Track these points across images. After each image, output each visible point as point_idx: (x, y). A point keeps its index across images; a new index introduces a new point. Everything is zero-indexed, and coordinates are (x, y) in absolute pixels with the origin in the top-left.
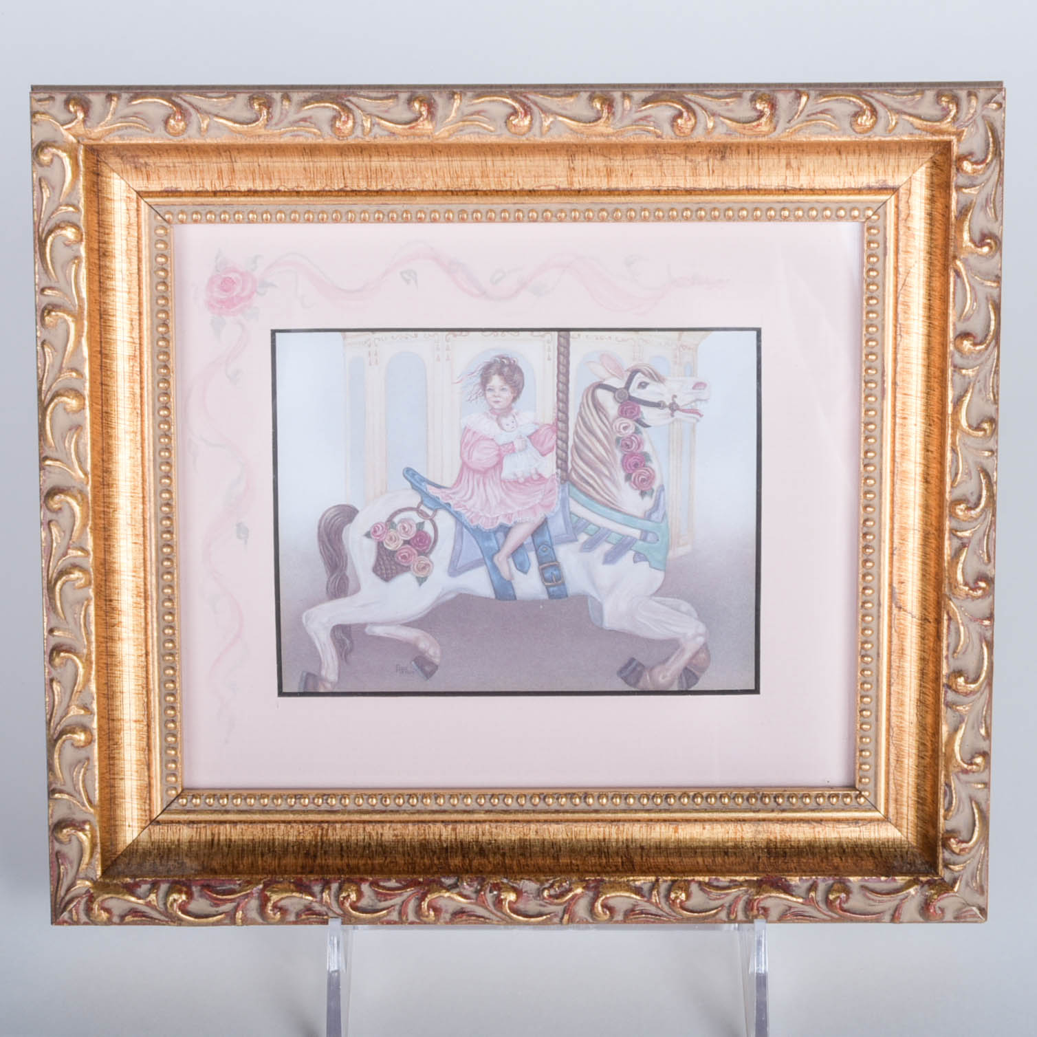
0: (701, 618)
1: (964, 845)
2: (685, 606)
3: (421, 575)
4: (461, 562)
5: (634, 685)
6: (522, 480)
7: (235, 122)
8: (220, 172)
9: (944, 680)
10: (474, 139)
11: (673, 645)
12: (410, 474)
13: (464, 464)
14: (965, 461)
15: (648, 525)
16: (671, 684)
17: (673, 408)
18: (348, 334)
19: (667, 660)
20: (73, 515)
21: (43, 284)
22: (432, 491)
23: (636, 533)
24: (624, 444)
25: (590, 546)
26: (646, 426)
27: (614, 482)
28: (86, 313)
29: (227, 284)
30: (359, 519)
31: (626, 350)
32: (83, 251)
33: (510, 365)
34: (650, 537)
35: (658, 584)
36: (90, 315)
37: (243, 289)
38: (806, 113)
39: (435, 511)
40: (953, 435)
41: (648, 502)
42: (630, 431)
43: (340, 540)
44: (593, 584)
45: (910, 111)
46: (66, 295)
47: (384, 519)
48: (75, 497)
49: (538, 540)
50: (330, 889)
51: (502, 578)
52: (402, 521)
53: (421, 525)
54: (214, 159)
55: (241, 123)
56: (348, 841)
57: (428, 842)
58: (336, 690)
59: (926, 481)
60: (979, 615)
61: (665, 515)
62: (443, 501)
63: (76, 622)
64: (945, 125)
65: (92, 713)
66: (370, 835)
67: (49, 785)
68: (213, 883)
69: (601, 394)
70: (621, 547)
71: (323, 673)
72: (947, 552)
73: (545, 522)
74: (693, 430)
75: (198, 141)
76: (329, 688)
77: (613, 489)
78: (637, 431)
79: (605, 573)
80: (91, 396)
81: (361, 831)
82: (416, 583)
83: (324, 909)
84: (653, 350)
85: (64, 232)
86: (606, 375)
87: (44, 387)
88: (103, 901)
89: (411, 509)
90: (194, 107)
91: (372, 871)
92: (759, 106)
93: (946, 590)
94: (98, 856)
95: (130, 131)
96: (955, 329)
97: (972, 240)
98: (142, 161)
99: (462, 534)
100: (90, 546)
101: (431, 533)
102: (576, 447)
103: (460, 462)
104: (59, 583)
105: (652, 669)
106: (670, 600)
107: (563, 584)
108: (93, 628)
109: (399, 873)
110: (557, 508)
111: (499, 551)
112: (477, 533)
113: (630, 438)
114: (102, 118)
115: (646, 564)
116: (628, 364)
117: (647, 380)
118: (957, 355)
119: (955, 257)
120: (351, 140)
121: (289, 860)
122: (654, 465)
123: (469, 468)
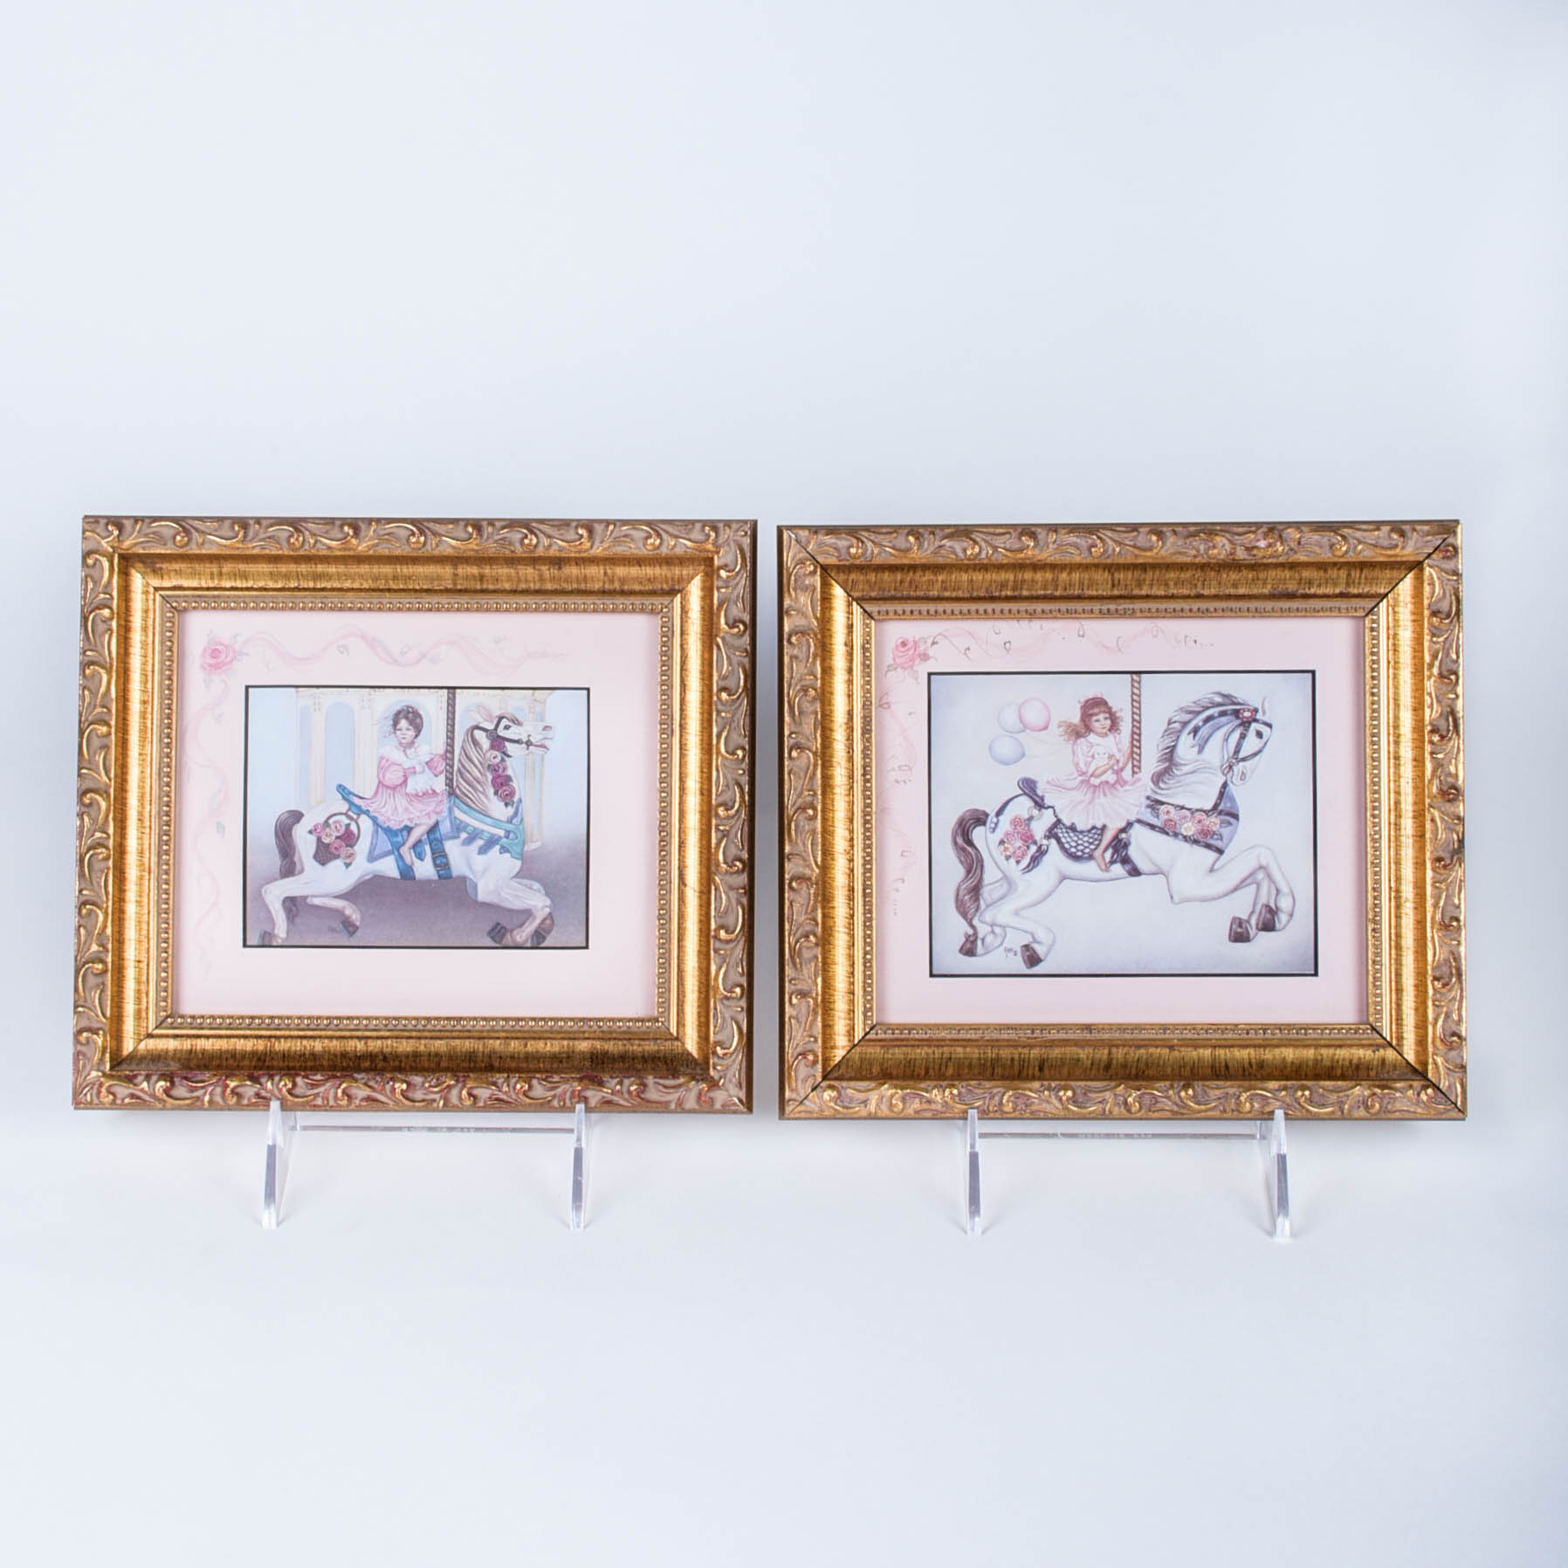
0: (547, 894)
1: (726, 1051)
2: (537, 886)
3: (348, 861)
4: (377, 852)
5: (500, 942)
6: (421, 794)
7: (222, 538)
8: (212, 574)
9: (713, 933)
10: (386, 552)
11: (527, 914)
12: (341, 788)
13: (380, 782)
14: (725, 777)
15: (510, 827)
16: (526, 941)
17: (529, 743)
18: (300, 689)
19: (523, 924)
20: (99, 809)
21: (86, 648)
22: (357, 801)
23: (502, 833)
24: (493, 769)
25: (470, 841)
26: (509, 756)
27: (486, 796)
28: (114, 668)
29: (215, 653)
30: (303, 820)
31: (496, 703)
32: (114, 624)
33: (413, 712)
34: (511, 836)
35: (517, 869)
36: (117, 671)
37: (226, 657)
38: (613, 535)
39: (359, 815)
40: (717, 759)
41: (510, 811)
42: (498, 760)
43: (291, 835)
44: (471, 869)
45: (684, 536)
46: (100, 654)
47: (322, 820)
48: (101, 795)
49: (432, 837)
50: (273, 1080)
51: (405, 864)
52: (335, 822)
53: (348, 825)
54: (208, 565)
55: (226, 539)
56: (289, 1051)
57: (347, 1053)
58: (285, 944)
59: (702, 794)
60: (735, 886)
61: (522, 820)
62: (364, 808)
63: (99, 883)
64: (710, 547)
65: (107, 951)
66: (305, 1047)
67: (75, 1001)
68: (189, 1076)
69: (477, 733)
70: (491, 842)
71: (276, 932)
72: (714, 841)
73: (437, 824)
74: (543, 760)
75: (197, 552)
76: (280, 942)
77: (485, 800)
78: (503, 760)
79: (479, 861)
80: (116, 726)
81: (299, 1044)
82: (344, 868)
83: (268, 1095)
84: (514, 703)
85: (101, 611)
86: (481, 720)
87: (83, 719)
88: (110, 1086)
89: (341, 814)
90: (194, 528)
91: (305, 1069)
92: (580, 531)
93: (713, 868)
94: (108, 1055)
95: (149, 544)
96: (718, 685)
97: (726, 623)
98: (158, 566)
99: (377, 831)
100: (111, 831)
101: (356, 831)
102: (459, 770)
103: (377, 781)
104: (88, 856)
105: (512, 931)
106: (526, 881)
107: (449, 868)
108: (110, 889)
109: (324, 1070)
110: (445, 814)
111: (404, 844)
112: (389, 831)
113: (497, 765)
114: (131, 535)
115: (508, 855)
116: (497, 713)
117: (510, 724)
118: (719, 703)
119: (716, 636)
120: (301, 552)
121: (246, 1063)
122: (515, 784)
123: (383, 785)
